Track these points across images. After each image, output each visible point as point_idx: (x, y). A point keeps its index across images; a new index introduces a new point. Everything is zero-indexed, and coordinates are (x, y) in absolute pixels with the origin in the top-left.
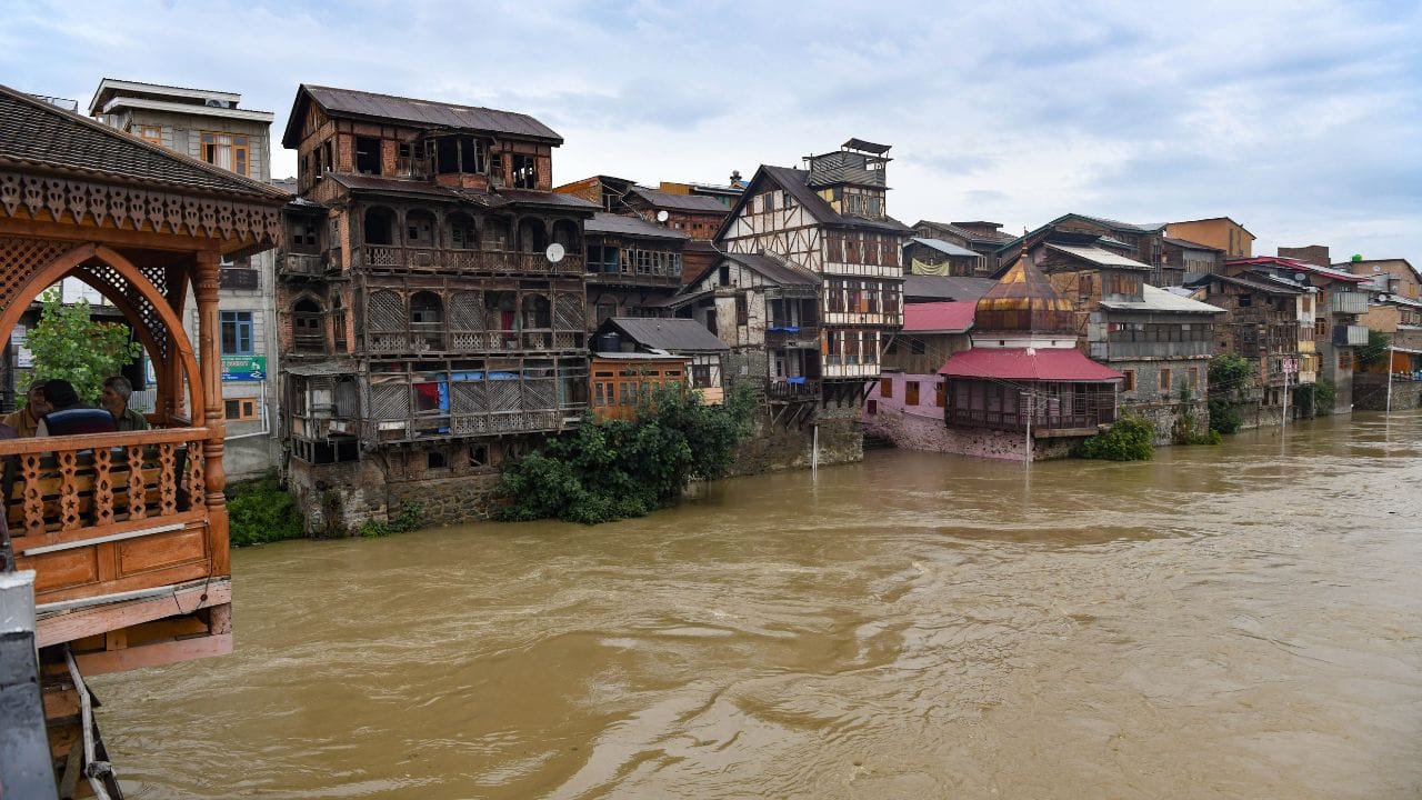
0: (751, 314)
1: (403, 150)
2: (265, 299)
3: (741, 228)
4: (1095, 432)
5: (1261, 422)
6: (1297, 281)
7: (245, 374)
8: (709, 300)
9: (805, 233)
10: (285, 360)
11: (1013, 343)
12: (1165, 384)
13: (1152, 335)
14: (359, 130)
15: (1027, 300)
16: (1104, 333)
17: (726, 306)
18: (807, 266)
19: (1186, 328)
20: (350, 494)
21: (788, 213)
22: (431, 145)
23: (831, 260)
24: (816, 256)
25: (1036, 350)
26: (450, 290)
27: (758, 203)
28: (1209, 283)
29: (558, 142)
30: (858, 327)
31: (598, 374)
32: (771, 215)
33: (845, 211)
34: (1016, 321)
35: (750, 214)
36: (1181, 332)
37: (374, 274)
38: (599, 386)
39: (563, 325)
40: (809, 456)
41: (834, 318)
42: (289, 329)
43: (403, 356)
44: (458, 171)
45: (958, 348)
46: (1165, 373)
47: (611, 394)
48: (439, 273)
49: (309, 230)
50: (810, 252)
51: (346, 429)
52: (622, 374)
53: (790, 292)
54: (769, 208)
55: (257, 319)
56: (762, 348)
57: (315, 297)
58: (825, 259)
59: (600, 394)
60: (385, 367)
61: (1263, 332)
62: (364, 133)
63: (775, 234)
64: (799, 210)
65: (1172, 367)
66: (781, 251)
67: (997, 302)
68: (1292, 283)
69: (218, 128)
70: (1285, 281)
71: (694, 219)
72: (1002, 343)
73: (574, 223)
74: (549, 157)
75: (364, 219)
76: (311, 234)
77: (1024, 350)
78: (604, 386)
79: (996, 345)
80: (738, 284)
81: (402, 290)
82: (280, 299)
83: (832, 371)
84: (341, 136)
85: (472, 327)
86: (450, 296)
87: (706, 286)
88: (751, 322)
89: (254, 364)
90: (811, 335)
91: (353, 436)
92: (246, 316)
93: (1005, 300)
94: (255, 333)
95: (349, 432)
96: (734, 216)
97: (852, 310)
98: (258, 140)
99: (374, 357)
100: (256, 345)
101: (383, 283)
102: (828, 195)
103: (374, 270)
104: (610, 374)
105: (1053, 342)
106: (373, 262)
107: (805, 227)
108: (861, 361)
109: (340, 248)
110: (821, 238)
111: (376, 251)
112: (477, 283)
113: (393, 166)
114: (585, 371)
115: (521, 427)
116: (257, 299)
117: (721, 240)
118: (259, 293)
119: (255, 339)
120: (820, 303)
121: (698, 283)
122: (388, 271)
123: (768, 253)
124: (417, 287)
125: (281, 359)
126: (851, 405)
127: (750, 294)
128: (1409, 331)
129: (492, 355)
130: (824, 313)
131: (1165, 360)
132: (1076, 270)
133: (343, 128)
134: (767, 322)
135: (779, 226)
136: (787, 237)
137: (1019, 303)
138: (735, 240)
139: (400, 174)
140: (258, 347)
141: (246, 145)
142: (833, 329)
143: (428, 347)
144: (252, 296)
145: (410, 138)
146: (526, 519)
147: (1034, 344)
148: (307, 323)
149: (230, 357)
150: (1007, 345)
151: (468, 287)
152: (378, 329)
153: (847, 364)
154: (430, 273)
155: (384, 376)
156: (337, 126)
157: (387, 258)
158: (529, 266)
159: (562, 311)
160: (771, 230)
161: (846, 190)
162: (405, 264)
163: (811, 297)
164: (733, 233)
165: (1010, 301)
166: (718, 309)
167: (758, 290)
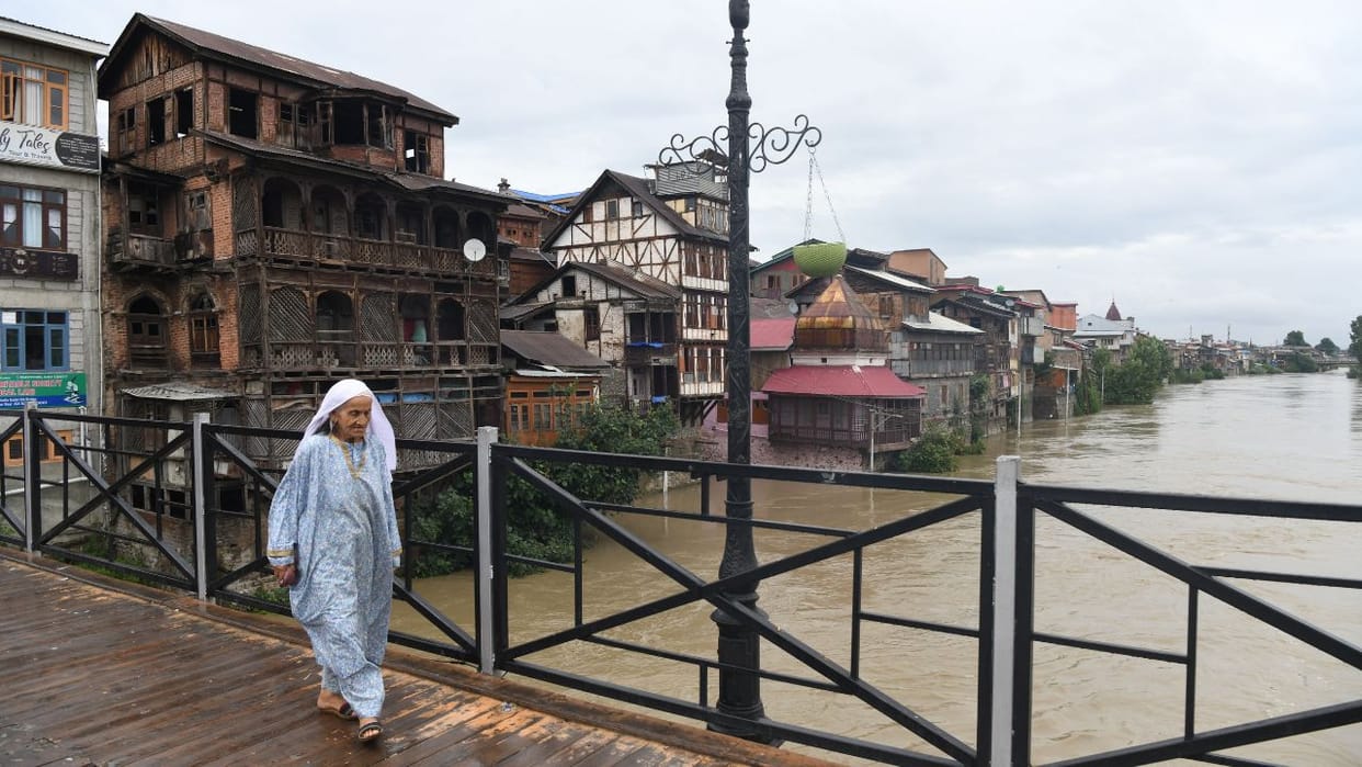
0: (605, 328)
1: (284, 112)
2: (86, 296)
3: (575, 235)
4: (908, 446)
5: (990, 432)
6: (1006, 307)
7: (57, 397)
8: (549, 312)
9: (660, 244)
10: (113, 378)
11: (833, 361)
12: (944, 400)
13: (937, 354)
14: (233, 79)
15: (850, 319)
16: (905, 353)
17: (571, 321)
18: (662, 278)
19: (957, 347)
20: (234, 558)
21: (638, 223)
22: (324, 108)
23: (688, 274)
24: (674, 269)
25: (861, 367)
26: (361, 291)
27: (599, 210)
28: (943, 307)
29: (451, 121)
30: (709, 343)
31: (513, 395)
32: (616, 223)
33: (699, 223)
34: (842, 339)
35: (588, 221)
36: (954, 350)
37: (275, 265)
38: (514, 409)
39: (477, 337)
40: (661, 478)
41: (691, 334)
42: (123, 337)
43: (310, 374)
44: (364, 143)
45: (778, 366)
46: (944, 388)
47: (525, 418)
48: (349, 268)
49: (149, 205)
50: (665, 263)
51: (229, 471)
52: (536, 395)
53: (654, 306)
54: (612, 215)
55: (75, 323)
56: (619, 365)
57: (157, 294)
58: (683, 272)
59: (515, 418)
60: (290, 388)
61: (991, 351)
62: (240, 84)
63: (622, 243)
64: (652, 218)
65: (948, 383)
66: (628, 262)
67: (818, 319)
68: (1003, 308)
69: (27, 56)
70: (997, 306)
71: (509, 224)
72: (824, 360)
73: (486, 216)
74: (442, 138)
75: (262, 194)
76: (152, 211)
77: (849, 367)
78: (520, 410)
79: (817, 362)
80: (588, 295)
81: (307, 288)
82: (110, 296)
83: (688, 389)
84: (212, 85)
85: (384, 338)
86: (362, 297)
87: (544, 297)
88: (604, 337)
89: (70, 383)
90: (670, 352)
91: (238, 479)
92: (59, 317)
93: (827, 319)
94: (71, 342)
95: (233, 475)
96: (568, 222)
97: (704, 327)
98: (81, 78)
99: (276, 374)
100: (73, 358)
101: (285, 279)
102: (679, 206)
103: (277, 261)
104: (525, 395)
105: (871, 360)
106: (273, 250)
107: (660, 238)
108: (709, 380)
109: (211, 230)
110: (680, 250)
111: (277, 236)
112: (390, 282)
113: (273, 130)
114: (498, 392)
115: (437, 461)
116: (75, 294)
117: (549, 247)
118: (78, 287)
119: (71, 349)
120: (679, 317)
121: (533, 294)
122: (290, 262)
123: (611, 264)
124: (324, 285)
125: (108, 377)
126: (693, 425)
127: (603, 308)
128: (1062, 351)
129: (407, 373)
130: (682, 328)
131: (946, 378)
132: (876, 291)
133: (215, 74)
134: (625, 337)
135: (626, 234)
136: (636, 247)
137: (842, 322)
138: (568, 248)
139: (280, 140)
140: (76, 360)
141: (63, 83)
142: (689, 344)
143: (337, 362)
144: (68, 291)
145: (293, 96)
146: (443, 572)
147: (858, 362)
148: (146, 330)
149: (37, 374)
150: (829, 362)
151: (384, 288)
152: (280, 337)
153: (699, 381)
154: (338, 267)
155: (286, 400)
156: (206, 70)
157: (289, 245)
158: (445, 265)
159: (477, 321)
160: (615, 238)
161: (699, 201)
162: (311, 254)
163: (669, 311)
164: (565, 240)
165: (832, 319)
166: (561, 323)
167: (613, 302)
